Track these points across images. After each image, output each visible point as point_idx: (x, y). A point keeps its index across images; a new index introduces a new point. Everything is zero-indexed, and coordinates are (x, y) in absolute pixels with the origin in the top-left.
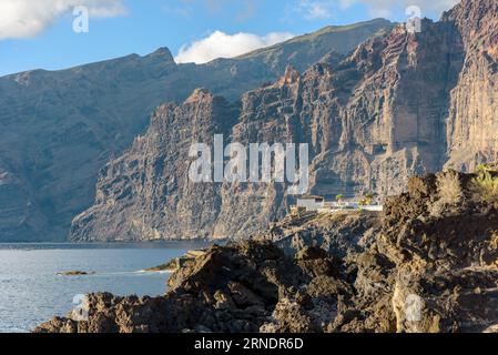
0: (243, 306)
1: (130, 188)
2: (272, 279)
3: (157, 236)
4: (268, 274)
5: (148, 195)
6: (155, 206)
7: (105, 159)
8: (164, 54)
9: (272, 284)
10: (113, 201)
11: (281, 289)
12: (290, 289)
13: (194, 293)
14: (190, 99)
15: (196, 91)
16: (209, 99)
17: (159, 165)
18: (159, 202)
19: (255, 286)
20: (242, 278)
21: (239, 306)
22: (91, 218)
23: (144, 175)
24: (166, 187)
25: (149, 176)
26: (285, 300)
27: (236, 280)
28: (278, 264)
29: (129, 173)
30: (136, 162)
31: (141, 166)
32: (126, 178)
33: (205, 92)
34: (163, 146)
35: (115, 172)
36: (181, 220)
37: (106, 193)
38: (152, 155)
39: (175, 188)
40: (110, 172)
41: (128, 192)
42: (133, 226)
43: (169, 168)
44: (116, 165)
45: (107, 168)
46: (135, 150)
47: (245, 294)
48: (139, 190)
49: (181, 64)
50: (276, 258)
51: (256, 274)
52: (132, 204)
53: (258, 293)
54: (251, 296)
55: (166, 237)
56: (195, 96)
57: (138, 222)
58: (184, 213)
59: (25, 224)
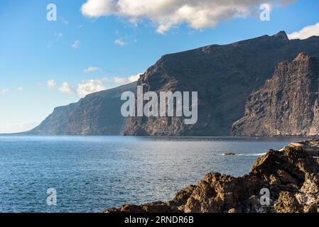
0: (285, 184)
1: (263, 107)
2: (302, 169)
3: (278, 133)
4: (300, 166)
5: (273, 111)
6: (277, 118)
7: (250, 92)
8: (282, 34)
9: (301, 172)
10: (254, 114)
11: (307, 174)
12: (312, 175)
13: (259, 176)
14: (297, 59)
15: (300, 54)
16: (307, 58)
17: (279, 95)
18: (279, 115)
19: (293, 173)
20: (286, 168)
21: (283, 183)
22: (242, 123)
23: (271, 101)
24: (283, 107)
25: (274, 101)
26: (309, 181)
27: (282, 169)
28: (305, 161)
29: (263, 100)
30: (267, 93)
31: (269, 95)
32: (261, 102)
33: (305, 55)
34: (281, 84)
35: (255, 99)
36: (291, 124)
37: (251, 110)
38: (275, 90)
39: (288, 107)
40: (252, 98)
41: (262, 110)
42: (265, 128)
43: (284, 96)
44: (256, 95)
45: (251, 97)
46: (266, 87)
47: (287, 177)
48: (268, 108)
49: (292, 40)
50: (304, 157)
51: (293, 166)
52: (264, 116)
53: (294, 176)
54: (290, 178)
55: (283, 134)
56: (299, 57)
57: (267, 125)
58: (293, 121)
59: (207, 126)
